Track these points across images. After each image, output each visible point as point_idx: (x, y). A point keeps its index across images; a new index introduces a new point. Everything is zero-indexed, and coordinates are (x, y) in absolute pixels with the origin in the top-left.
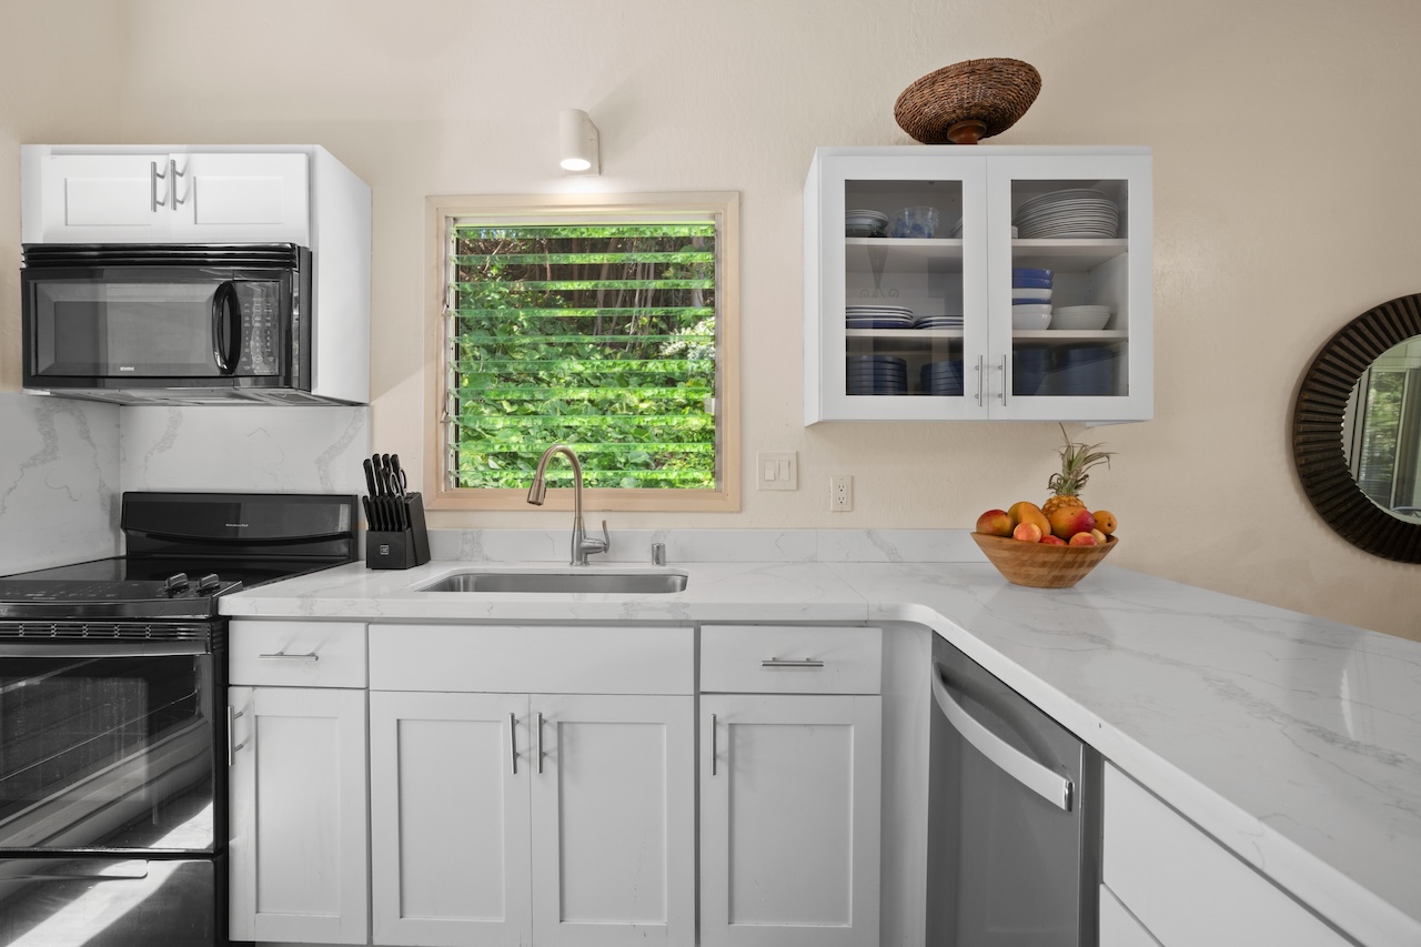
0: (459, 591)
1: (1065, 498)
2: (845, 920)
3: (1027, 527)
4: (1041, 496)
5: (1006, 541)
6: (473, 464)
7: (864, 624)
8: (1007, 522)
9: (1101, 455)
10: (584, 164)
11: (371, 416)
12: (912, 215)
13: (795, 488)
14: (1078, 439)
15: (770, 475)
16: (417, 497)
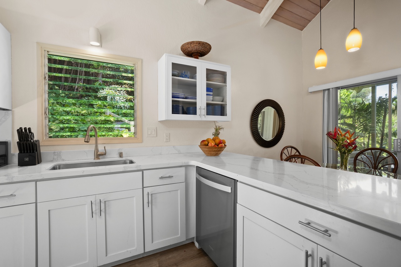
0: (57, 169)
1: (216, 137)
2: (178, 235)
3: (211, 143)
4: (212, 137)
5: (207, 146)
7: (181, 166)
8: (207, 142)
9: (222, 128)
10: (98, 44)
11: (13, 115)
12: (185, 72)
13: (156, 136)
14: (217, 124)
15: (149, 133)
16: (38, 141)
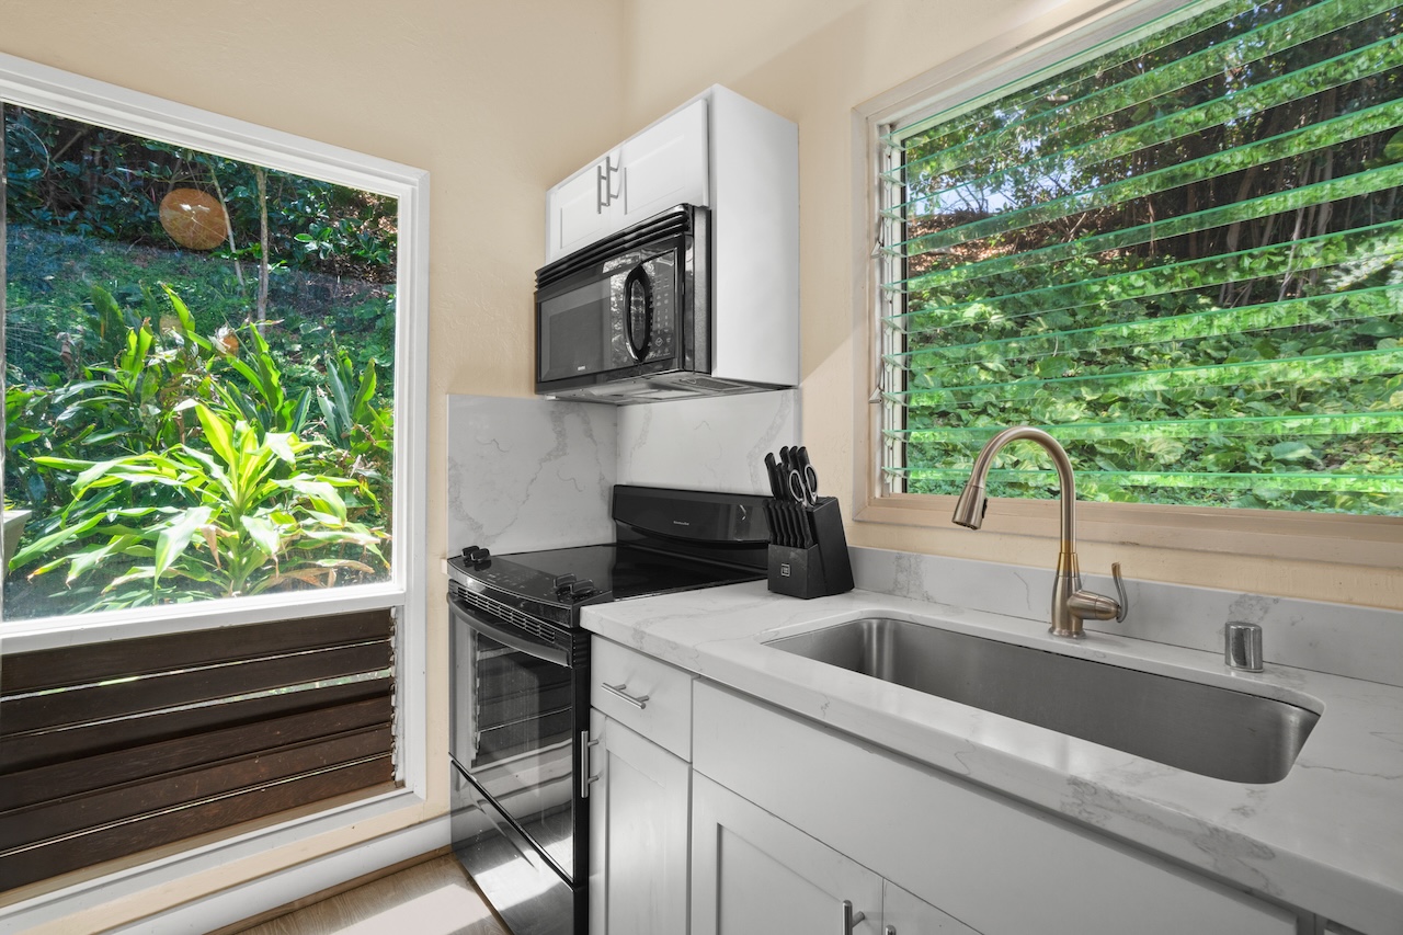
6: (1037, 461)
11: (799, 401)
16: (832, 503)
